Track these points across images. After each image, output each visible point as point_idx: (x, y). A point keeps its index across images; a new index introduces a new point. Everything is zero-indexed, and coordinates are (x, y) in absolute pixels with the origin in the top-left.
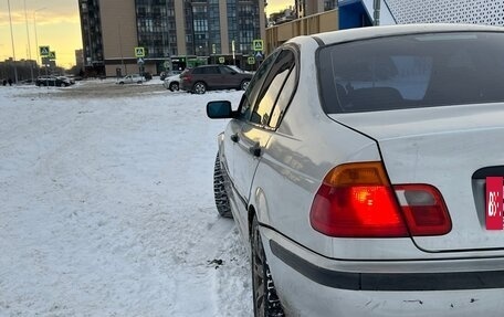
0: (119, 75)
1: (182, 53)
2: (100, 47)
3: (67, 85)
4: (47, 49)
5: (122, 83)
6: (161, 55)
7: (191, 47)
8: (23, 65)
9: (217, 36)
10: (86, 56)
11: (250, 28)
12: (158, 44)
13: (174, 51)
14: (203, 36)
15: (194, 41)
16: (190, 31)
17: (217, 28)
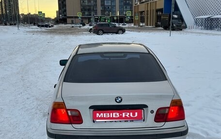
0: (72, 23)
1: (99, 14)
2: (65, 11)
3: (50, 27)
4: (41, 12)
5: (73, 27)
6: (90, 15)
7: (103, 12)
8: (35, 16)
9: (114, 8)
10: (60, 14)
11: (128, 4)
12: (89, 10)
13: (96, 13)
14: (108, 7)
15: (105, 9)
16: (103, 5)
17: (114, 4)
